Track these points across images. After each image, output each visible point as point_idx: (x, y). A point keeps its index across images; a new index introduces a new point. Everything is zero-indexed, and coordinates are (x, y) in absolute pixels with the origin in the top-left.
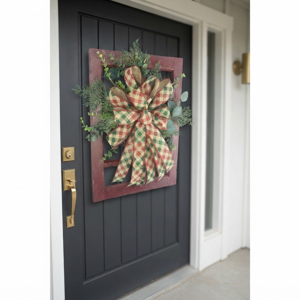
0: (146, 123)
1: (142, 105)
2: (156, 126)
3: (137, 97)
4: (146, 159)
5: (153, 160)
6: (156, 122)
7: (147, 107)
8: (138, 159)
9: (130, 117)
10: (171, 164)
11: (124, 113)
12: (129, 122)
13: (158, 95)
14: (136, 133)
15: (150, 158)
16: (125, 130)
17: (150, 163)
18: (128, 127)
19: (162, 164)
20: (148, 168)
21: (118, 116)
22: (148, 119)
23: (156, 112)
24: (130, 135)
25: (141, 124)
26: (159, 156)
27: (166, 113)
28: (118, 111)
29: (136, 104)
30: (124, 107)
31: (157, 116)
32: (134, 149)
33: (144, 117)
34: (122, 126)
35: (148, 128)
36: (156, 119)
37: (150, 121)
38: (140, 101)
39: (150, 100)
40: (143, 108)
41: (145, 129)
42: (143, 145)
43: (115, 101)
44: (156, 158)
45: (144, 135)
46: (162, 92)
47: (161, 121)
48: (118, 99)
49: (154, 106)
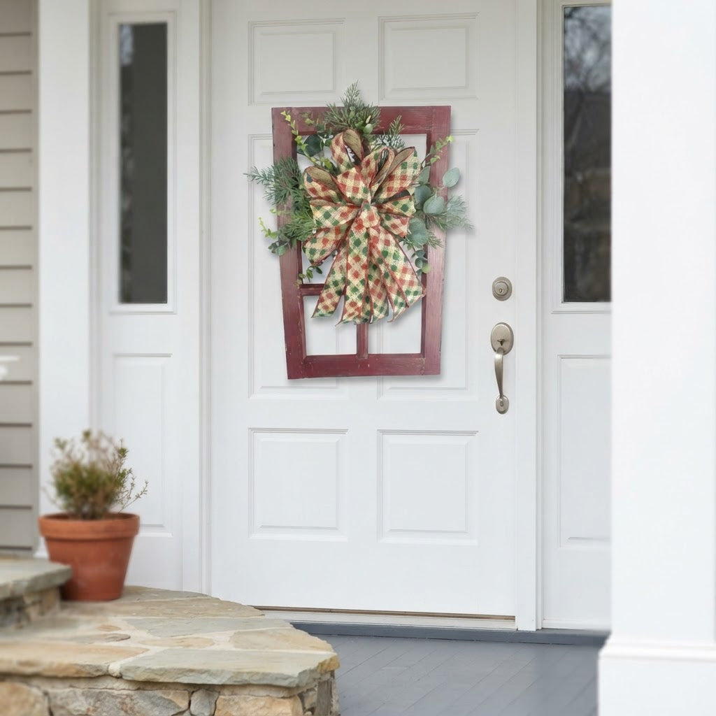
0: (366, 224)
1: (360, 196)
2: (387, 230)
3: (350, 183)
4: (371, 284)
5: (384, 286)
6: (388, 223)
7: (369, 199)
8: (355, 282)
9: (339, 215)
10: (416, 293)
11: (328, 208)
12: (336, 223)
13: (390, 177)
14: (351, 241)
15: (377, 282)
16: (332, 236)
17: (378, 289)
18: (338, 231)
19: (400, 293)
20: (374, 299)
21: (318, 215)
22: (371, 218)
23: (388, 206)
24: (341, 244)
25: (360, 226)
26: (394, 280)
27: (405, 208)
28: (319, 207)
29: (349, 194)
30: (329, 200)
31: (389, 213)
32: (348, 267)
33: (364, 215)
34: (327, 230)
35: (373, 232)
36: (388, 218)
37: (376, 222)
38: (356, 190)
39: (375, 188)
40: (362, 200)
41: (367, 235)
42: (364, 259)
43: (314, 191)
44: (388, 282)
45: (365, 244)
46: (398, 172)
47: (397, 221)
48: (318, 186)
49: (384, 196)
